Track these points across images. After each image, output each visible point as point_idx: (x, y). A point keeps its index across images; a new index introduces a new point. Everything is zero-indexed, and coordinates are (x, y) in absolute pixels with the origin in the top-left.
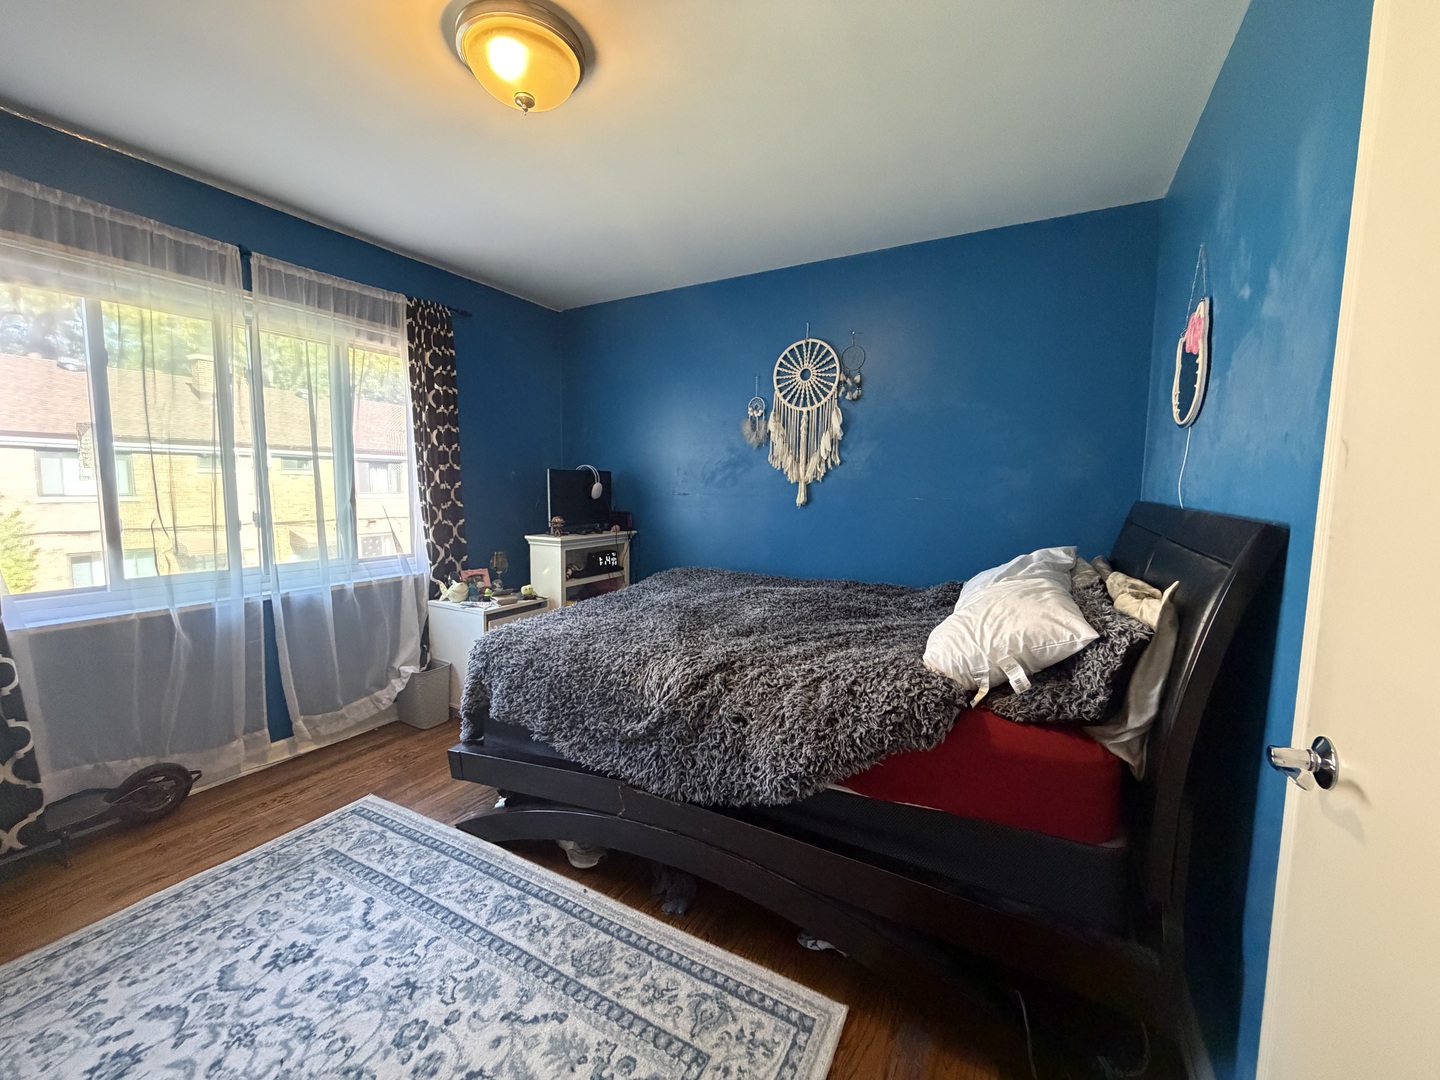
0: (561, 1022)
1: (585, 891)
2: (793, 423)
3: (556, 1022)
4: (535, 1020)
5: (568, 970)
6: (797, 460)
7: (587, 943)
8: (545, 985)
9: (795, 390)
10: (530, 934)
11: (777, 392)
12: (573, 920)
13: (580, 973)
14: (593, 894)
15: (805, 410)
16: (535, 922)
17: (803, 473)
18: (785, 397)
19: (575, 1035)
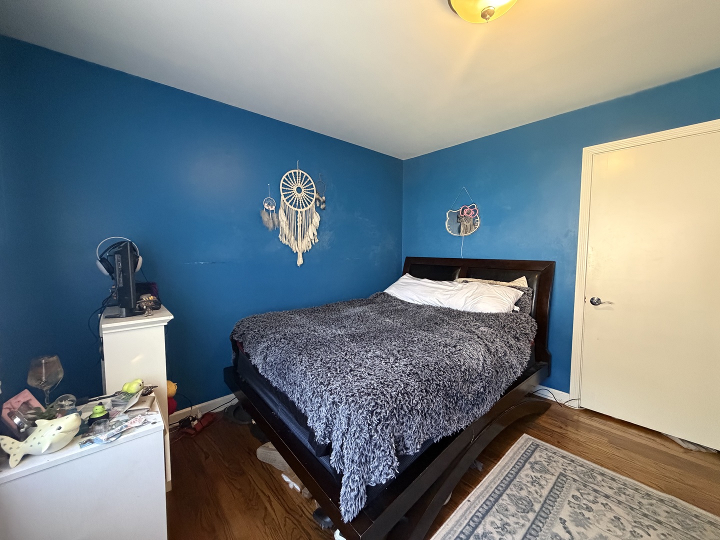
0: (565, 521)
1: (469, 501)
2: (293, 217)
3: (566, 523)
4: (569, 532)
5: (531, 516)
6: (296, 239)
7: (509, 504)
8: (545, 527)
9: (293, 197)
10: (510, 533)
11: (282, 197)
12: (494, 509)
13: (532, 510)
14: (472, 496)
15: (299, 210)
16: (500, 530)
17: (301, 246)
18: (288, 200)
19: (570, 516)
